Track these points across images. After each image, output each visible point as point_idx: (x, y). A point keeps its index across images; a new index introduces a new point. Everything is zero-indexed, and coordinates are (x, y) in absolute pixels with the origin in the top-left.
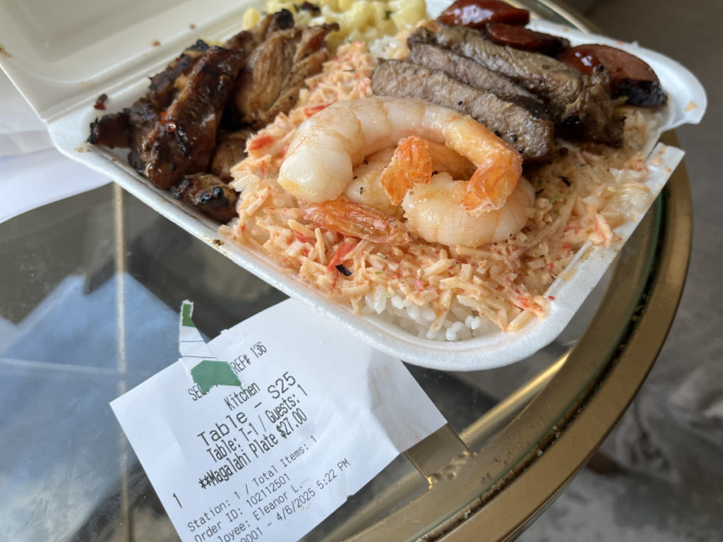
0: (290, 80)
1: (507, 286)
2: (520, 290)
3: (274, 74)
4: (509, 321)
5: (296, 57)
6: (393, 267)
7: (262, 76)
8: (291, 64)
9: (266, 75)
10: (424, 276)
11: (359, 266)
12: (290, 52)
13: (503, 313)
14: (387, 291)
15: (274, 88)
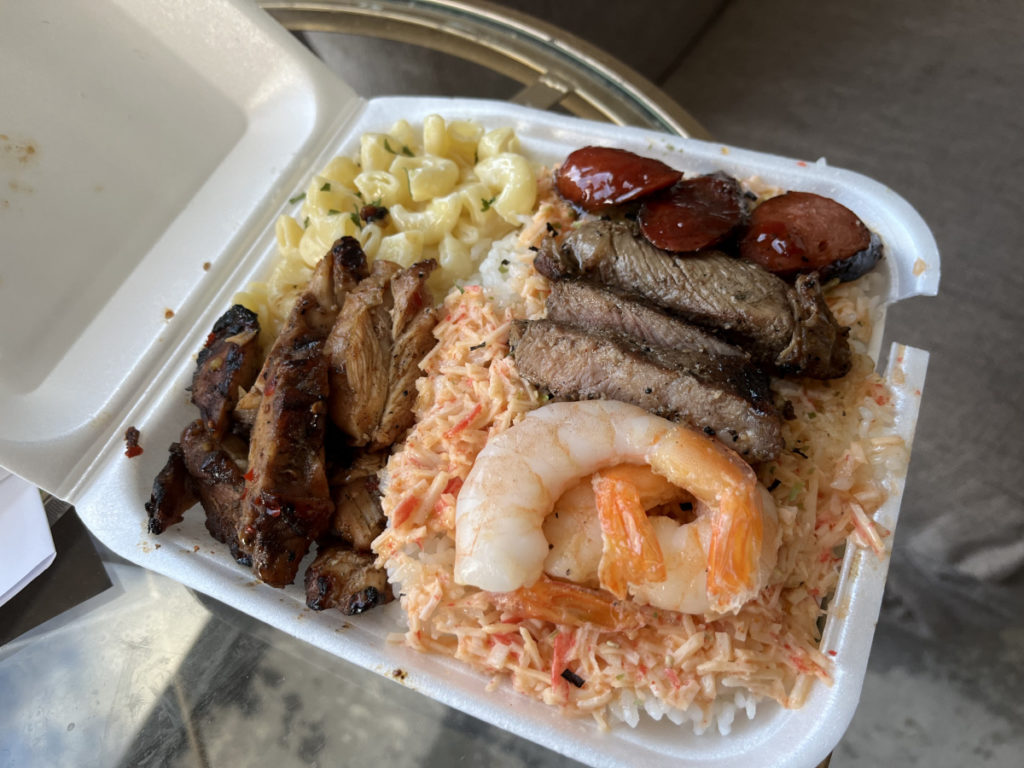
0: (397, 366)
1: (773, 643)
2: (790, 643)
3: (375, 369)
4: (788, 691)
5: (394, 332)
6: (633, 658)
7: (362, 378)
8: (391, 342)
9: (365, 375)
10: (675, 664)
11: (591, 668)
12: (385, 325)
13: (779, 685)
14: (636, 698)
15: (380, 388)
